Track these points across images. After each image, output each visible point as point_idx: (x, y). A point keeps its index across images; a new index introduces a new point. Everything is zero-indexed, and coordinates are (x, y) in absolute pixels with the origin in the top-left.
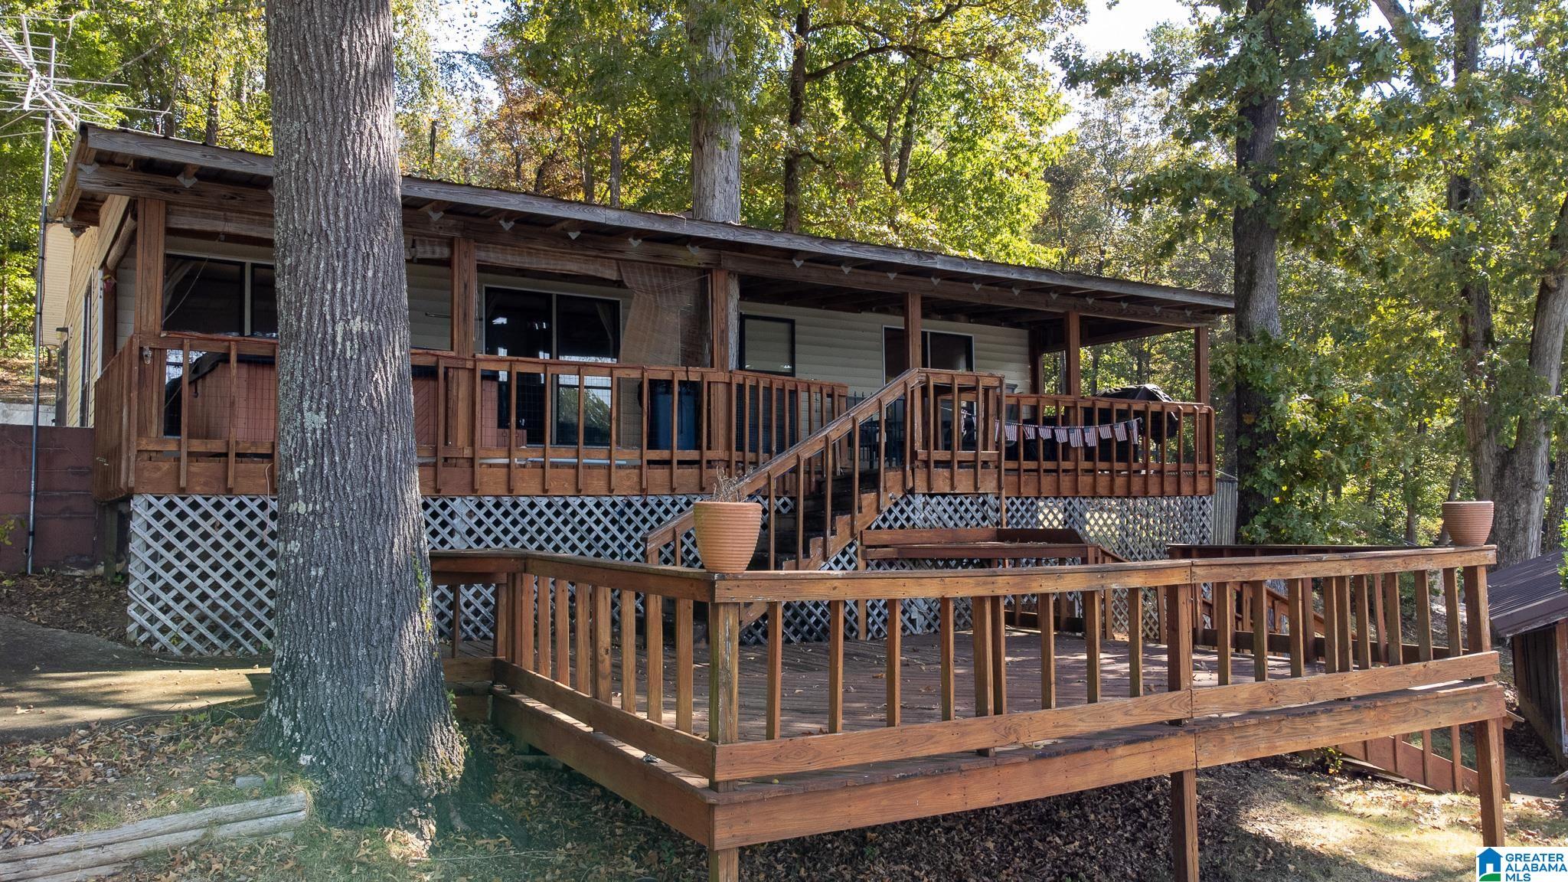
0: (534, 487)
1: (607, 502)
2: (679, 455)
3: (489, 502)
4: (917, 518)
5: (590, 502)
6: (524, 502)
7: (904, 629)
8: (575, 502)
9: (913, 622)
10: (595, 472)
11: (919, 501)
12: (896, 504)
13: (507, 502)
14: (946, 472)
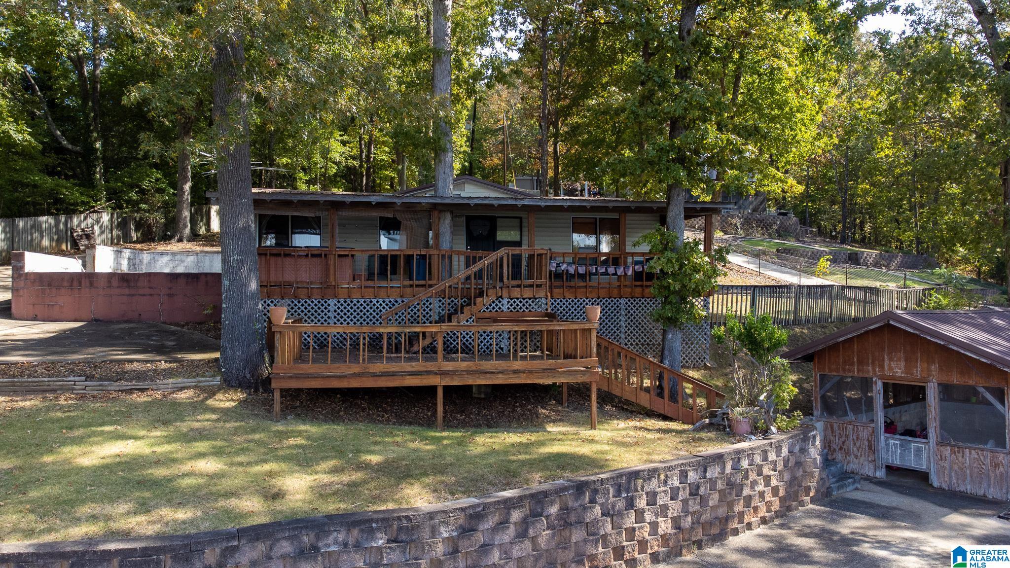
0: (358, 295)
1: (387, 301)
2: (416, 282)
3: (342, 301)
4: (505, 308)
5: (381, 301)
6: (355, 301)
7: (497, 351)
8: (374, 301)
9: (502, 349)
10: (383, 290)
11: (505, 301)
12: (493, 302)
13: (348, 301)
14: (518, 289)
